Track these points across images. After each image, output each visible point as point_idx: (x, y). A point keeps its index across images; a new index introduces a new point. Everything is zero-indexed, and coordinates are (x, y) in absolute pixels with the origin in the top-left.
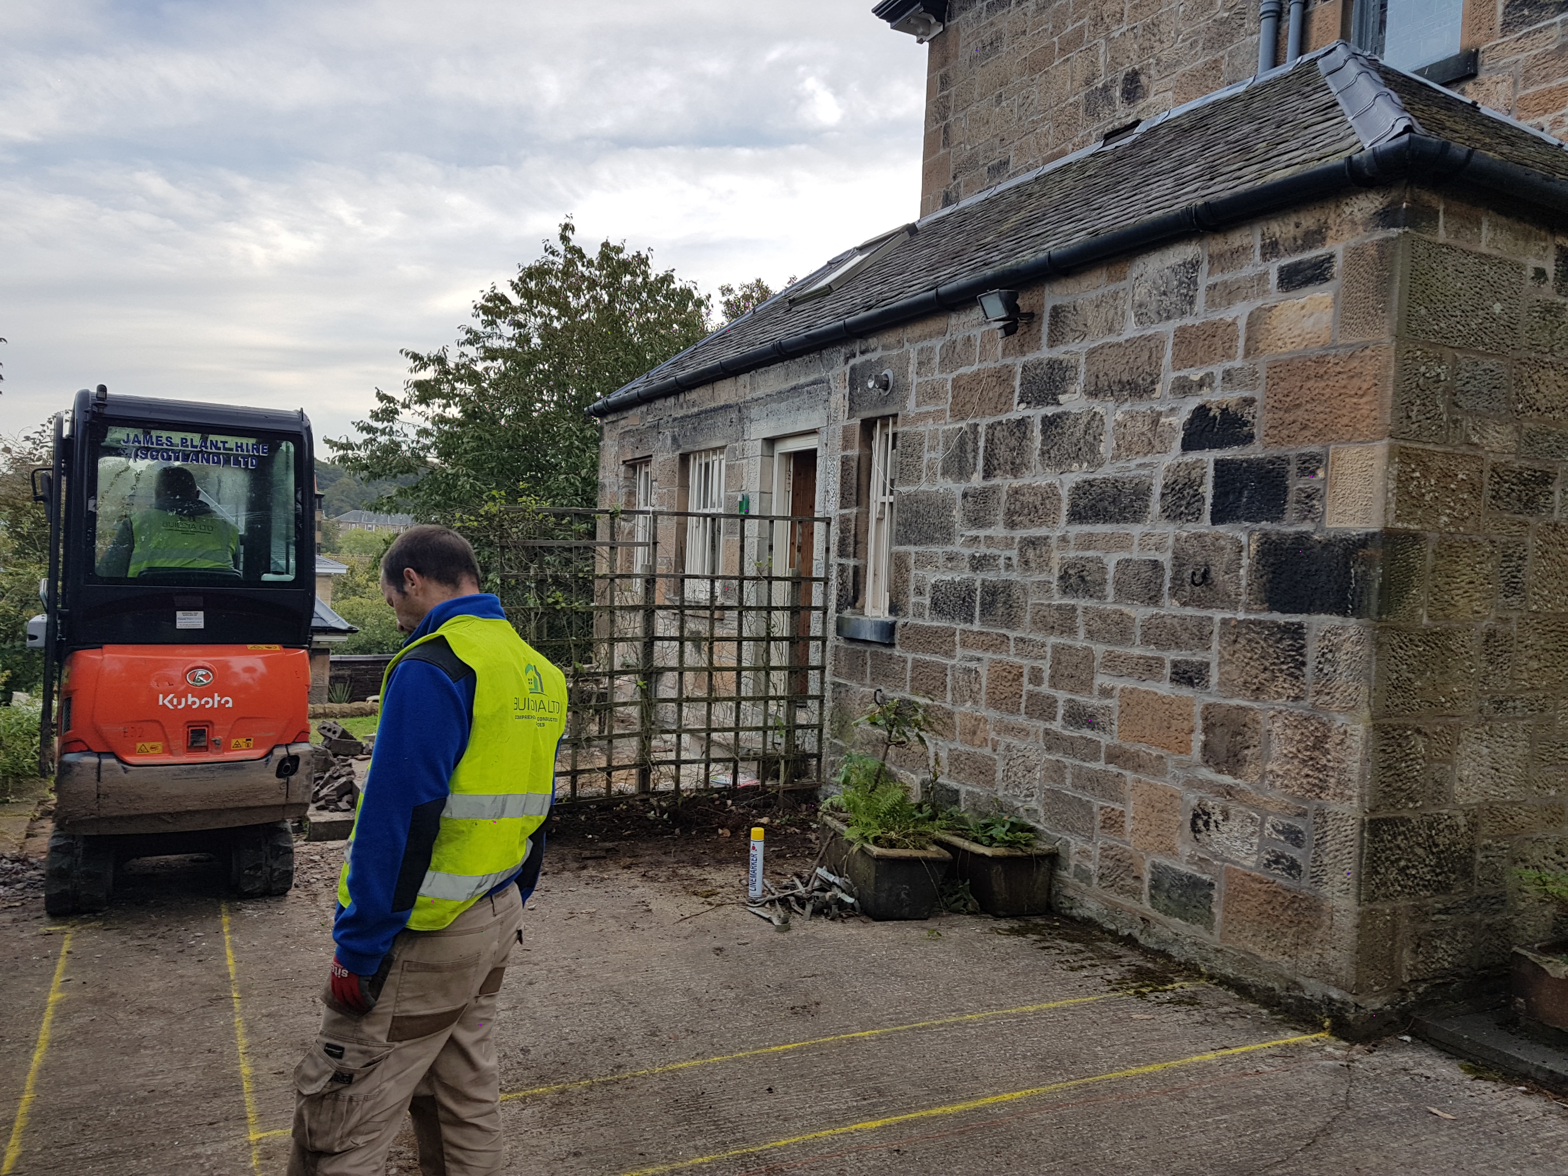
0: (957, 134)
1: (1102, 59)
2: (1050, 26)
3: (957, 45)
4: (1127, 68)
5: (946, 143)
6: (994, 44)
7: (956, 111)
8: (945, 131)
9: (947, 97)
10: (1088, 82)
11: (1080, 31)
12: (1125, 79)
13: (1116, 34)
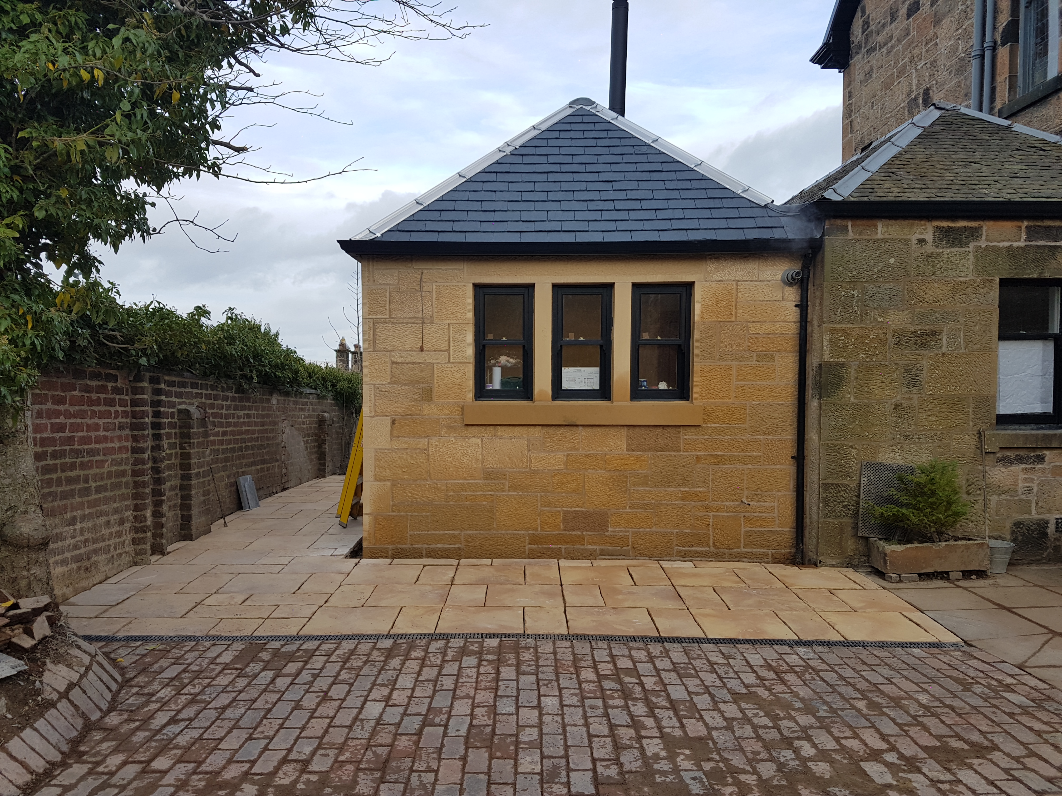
0: (856, 126)
1: (914, 81)
2: (892, 63)
3: (855, 74)
4: (924, 87)
5: (851, 132)
6: (869, 74)
7: (855, 113)
8: (851, 125)
9: (851, 104)
10: (908, 95)
11: (904, 65)
12: (924, 93)
13: (919, 67)
